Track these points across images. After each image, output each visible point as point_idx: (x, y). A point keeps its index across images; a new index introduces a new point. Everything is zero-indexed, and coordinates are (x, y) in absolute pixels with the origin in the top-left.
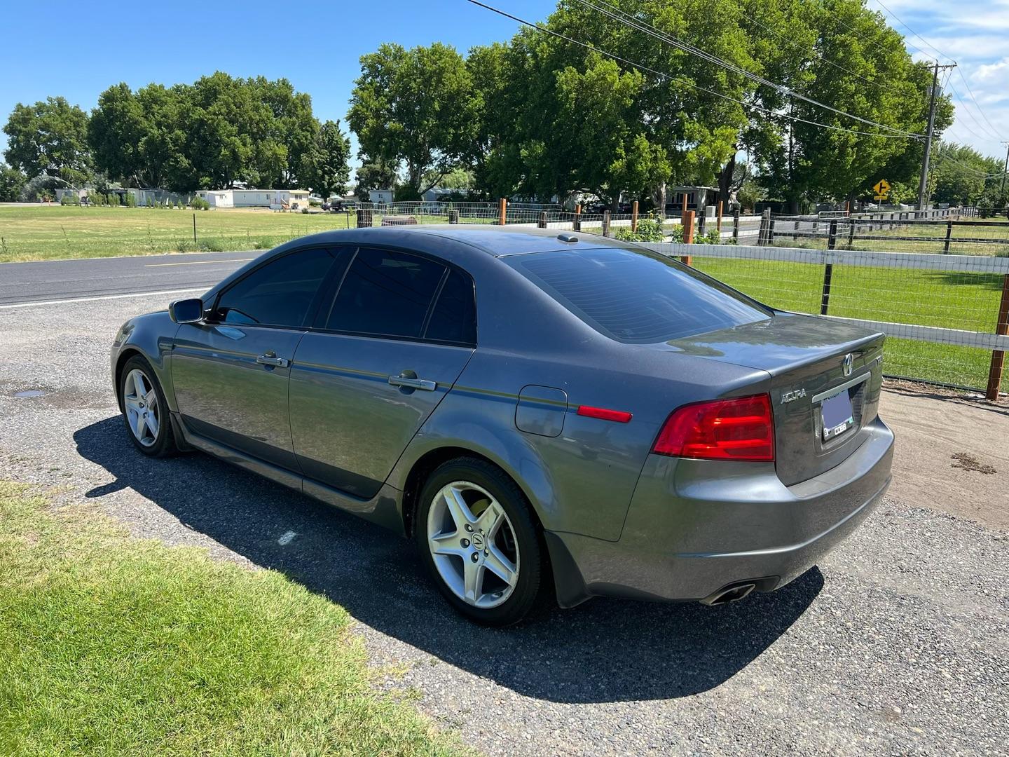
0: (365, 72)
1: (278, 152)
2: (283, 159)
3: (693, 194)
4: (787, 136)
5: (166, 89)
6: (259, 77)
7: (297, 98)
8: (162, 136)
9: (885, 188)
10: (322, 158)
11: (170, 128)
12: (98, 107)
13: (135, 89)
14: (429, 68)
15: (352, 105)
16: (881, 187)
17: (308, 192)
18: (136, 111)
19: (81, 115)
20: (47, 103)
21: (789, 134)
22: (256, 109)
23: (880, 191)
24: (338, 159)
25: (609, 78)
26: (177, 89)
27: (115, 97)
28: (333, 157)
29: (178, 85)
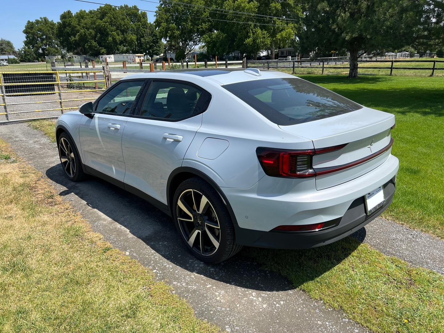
0: (161, 3)
1: (133, 38)
2: (135, 41)
5: (86, 12)
6: (125, 5)
7: (141, 14)
8: (85, 32)
10: (149, 40)
11: (88, 29)
12: (60, 21)
13: (74, 13)
15: (156, 18)
17: (143, 55)
18: (74, 23)
19: (53, 24)
20: (40, 20)
22: (123, 19)
24: (156, 40)
25: (243, 5)
26: (91, 12)
27: (66, 16)
28: (154, 39)
29: (91, 10)
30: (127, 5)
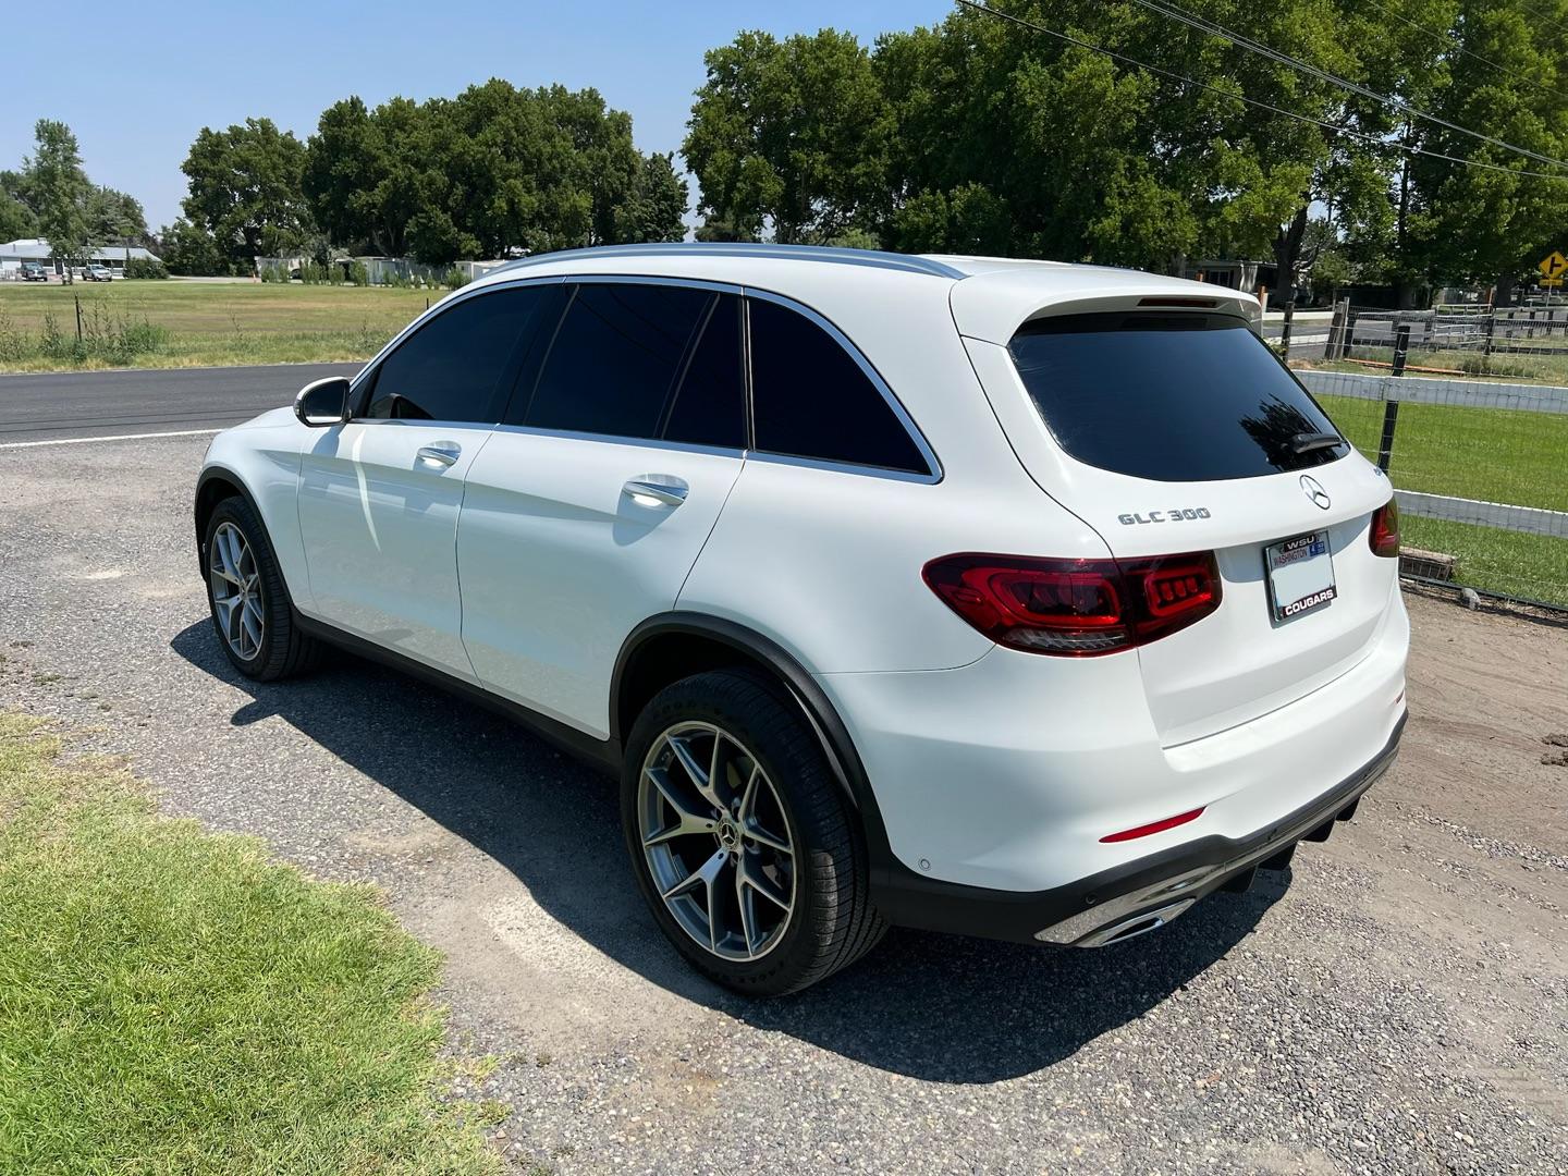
0: (714, 76)
1: (578, 204)
2: (586, 214)
3: (1232, 273)
4: (1397, 178)
5: (417, 106)
6: (555, 85)
7: (610, 119)
8: (409, 178)
9: (1559, 265)
10: (643, 212)
11: (423, 168)
12: (317, 134)
13: (371, 106)
14: (813, 70)
15: (691, 131)
16: (1553, 265)
18: (372, 141)
19: (290, 145)
20: (246, 127)
21: (1402, 173)
22: (548, 137)
23: (1551, 271)
24: (668, 213)
25: (1098, 85)
26: (433, 106)
27: (343, 118)
28: (661, 211)
29: (435, 99)
30: (562, 87)
